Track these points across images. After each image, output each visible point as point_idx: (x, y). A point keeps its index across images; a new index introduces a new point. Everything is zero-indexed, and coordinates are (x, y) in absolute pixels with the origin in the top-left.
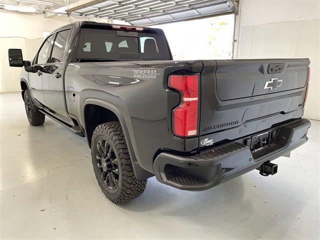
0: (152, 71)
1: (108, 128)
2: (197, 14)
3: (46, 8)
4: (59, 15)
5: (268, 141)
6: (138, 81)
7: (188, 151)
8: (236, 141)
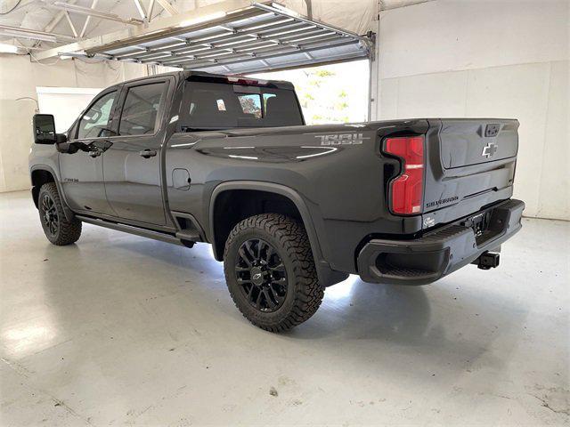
0: (355, 135)
1: (265, 221)
2: (310, 58)
3: (34, 46)
4: (62, 57)
5: (481, 227)
6: (335, 149)
7: (409, 233)
8: (453, 224)
